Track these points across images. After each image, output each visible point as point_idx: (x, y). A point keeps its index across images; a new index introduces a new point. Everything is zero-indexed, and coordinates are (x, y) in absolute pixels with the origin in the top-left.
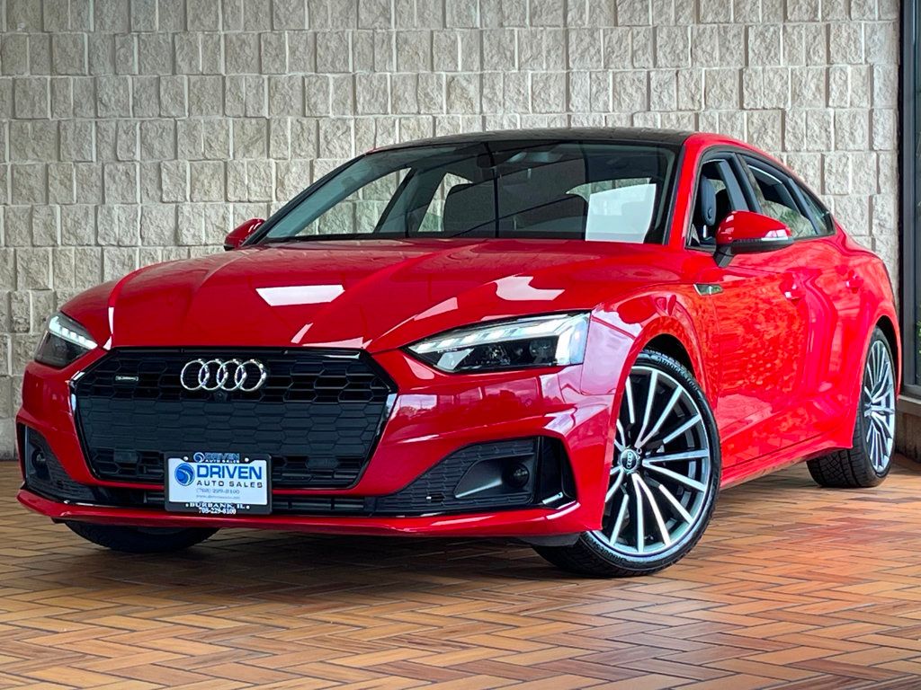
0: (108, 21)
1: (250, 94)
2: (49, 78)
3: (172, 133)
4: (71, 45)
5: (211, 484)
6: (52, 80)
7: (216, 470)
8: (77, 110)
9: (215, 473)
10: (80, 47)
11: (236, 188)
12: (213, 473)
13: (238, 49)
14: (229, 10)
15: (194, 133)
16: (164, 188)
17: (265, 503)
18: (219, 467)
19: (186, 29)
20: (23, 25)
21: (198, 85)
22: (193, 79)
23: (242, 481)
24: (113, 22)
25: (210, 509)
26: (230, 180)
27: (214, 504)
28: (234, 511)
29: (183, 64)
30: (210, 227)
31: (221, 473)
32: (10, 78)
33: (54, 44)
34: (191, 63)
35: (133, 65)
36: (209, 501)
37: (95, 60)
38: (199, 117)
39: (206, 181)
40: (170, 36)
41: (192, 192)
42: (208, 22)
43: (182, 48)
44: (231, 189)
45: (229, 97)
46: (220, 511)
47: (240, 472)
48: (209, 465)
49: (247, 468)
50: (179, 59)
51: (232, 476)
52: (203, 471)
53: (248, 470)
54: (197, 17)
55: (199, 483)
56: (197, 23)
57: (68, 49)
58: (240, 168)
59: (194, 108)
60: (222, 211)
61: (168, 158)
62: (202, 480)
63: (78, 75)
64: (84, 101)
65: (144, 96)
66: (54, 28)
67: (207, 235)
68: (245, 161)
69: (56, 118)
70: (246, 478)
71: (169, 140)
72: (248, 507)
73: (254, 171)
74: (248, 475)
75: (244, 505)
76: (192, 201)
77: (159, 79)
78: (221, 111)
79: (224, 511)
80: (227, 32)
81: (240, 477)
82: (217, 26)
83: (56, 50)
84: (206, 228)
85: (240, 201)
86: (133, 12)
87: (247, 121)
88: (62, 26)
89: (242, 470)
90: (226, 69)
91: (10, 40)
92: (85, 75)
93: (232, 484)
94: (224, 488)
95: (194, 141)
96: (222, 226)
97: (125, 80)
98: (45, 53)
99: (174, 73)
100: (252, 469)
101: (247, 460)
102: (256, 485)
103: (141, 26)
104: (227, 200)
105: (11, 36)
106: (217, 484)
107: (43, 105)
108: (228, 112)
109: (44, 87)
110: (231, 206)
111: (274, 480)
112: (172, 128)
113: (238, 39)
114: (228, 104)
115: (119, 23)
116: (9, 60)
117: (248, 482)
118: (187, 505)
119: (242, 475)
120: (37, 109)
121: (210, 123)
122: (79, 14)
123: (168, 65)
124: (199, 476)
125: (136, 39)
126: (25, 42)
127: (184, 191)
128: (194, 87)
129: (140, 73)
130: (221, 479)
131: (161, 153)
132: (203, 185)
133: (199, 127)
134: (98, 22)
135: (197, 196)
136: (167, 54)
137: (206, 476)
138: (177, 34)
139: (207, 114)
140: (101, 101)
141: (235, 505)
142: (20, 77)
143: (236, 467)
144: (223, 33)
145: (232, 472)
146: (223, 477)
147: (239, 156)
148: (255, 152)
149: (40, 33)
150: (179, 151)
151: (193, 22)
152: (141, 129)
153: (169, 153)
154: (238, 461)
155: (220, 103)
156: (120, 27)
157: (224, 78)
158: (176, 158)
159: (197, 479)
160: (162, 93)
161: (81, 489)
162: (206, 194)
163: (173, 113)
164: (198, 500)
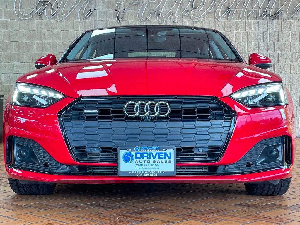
0: (262, 28)
1: (298, 47)
2: (247, 42)
3: (277, 57)
4: (253, 34)
5: (143, 162)
6: (247, 43)
7: (146, 155)
8: (254, 51)
9: (145, 156)
10: (255, 35)
11: (293, 70)
12: (144, 156)
13: (294, 35)
14: (292, 26)
15: (283, 56)
16: (275, 70)
17: (173, 170)
18: (147, 153)
19: (281, 30)
20: (241, 29)
21: (284, 44)
22: (283, 43)
23: (160, 160)
24: (263, 29)
25: (143, 174)
26: (292, 68)
27: (145, 172)
28: (156, 175)
29: (281, 39)
30: (287, 80)
31: (149, 156)
32: (237, 42)
33: (248, 34)
34: (282, 39)
35: (268, 39)
36: (142, 170)
37: (258, 39)
38: (284, 52)
39: (286, 69)
40: (277, 32)
41: (282, 71)
42: (287, 29)
43: (280, 35)
44: (292, 70)
45: (292, 47)
46: (148, 175)
47: (159, 156)
48: (142, 152)
49: (163, 153)
50: (280, 38)
51: (154, 158)
52: (139, 156)
53: (163, 155)
54: (284, 27)
55: (137, 161)
56: (284, 29)
57: (252, 35)
58: (294, 65)
59: (283, 50)
60: (289, 76)
61: (276, 62)
62: (138, 160)
63: (254, 42)
64: (255, 48)
65: (270, 47)
66: (249, 30)
67: (286, 82)
68: (296, 63)
69: (248, 52)
70: (162, 158)
71: (276, 58)
72: (163, 173)
73: (298, 66)
74: (163, 157)
75: (162, 172)
76: (282, 73)
77: (274, 43)
78: (290, 51)
79: (151, 175)
80: (292, 31)
81: (159, 158)
82: (289, 30)
83: (249, 36)
84: (285, 80)
85: (294, 73)
86: (268, 26)
87: (296, 53)
88: (250, 30)
89: (160, 154)
90: (291, 41)
91: (237, 33)
92: (255, 42)
93: (154, 162)
94: (150, 164)
95: (283, 59)
96: (290, 80)
97: (266, 43)
98: (246, 36)
99: (278, 41)
100: (166, 154)
101: (164, 149)
102: (168, 162)
103: (270, 30)
104: (291, 73)
105: (237, 32)
106: (146, 162)
107: (245, 49)
108: (291, 51)
109: (246, 45)
110: (292, 75)
111: (177, 159)
112: (277, 55)
113: (294, 33)
114: (292, 49)
115: (265, 29)
116: (237, 38)
117: (164, 160)
118: (130, 173)
119: (160, 157)
120: (244, 50)
121: (287, 54)
122: (255, 27)
123: (277, 40)
124: (136, 158)
125: (269, 33)
126: (241, 34)
127: (280, 71)
128: (283, 45)
129: (269, 41)
130: (149, 159)
131: (274, 61)
132: (285, 69)
133: (284, 55)
134: (259, 29)
135: (283, 72)
136: (277, 37)
137: (140, 158)
138: (279, 31)
139: (286, 51)
140: (260, 49)
141: (157, 172)
142: (239, 42)
143: (157, 153)
144: (290, 31)
145: (154, 156)
146: (150, 158)
147: (294, 62)
148: (298, 61)
149: (245, 31)
150: (279, 61)
151: (283, 29)
152: (269, 55)
153: (276, 61)
154: (159, 150)
155: (289, 49)
156: (265, 30)
157: (291, 43)
158: (278, 62)
159: (135, 160)
160: (275, 46)
161: (61, 167)
162: (285, 72)
163: (278, 51)
164: (136, 170)
